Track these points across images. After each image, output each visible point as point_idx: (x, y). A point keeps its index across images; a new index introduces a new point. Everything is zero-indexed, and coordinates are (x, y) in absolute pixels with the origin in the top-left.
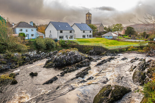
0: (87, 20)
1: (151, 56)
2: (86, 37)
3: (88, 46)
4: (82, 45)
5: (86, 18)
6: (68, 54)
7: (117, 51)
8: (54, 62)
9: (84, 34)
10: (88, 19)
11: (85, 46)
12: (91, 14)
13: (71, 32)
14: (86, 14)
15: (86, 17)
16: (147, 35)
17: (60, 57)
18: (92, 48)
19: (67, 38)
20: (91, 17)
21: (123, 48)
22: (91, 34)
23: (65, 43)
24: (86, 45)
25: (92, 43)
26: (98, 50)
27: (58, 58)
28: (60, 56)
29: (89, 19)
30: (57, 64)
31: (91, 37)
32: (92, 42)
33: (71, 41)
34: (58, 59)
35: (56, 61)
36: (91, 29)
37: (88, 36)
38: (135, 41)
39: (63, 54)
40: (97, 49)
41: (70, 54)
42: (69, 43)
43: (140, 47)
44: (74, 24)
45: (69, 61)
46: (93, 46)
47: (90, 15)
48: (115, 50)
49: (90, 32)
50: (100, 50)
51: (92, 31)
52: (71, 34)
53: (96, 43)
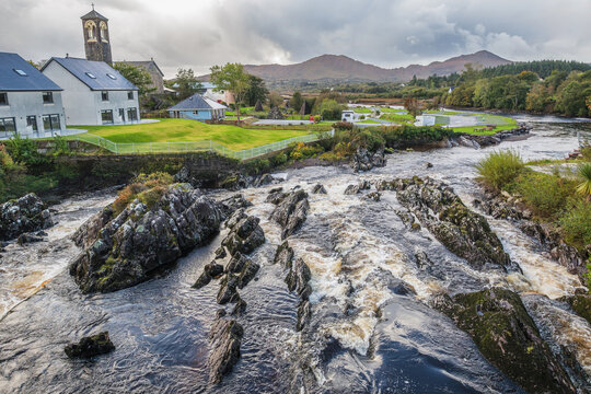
0: (91, 44)
1: (365, 170)
2: (117, 118)
3: (158, 155)
4: (128, 156)
5: (87, 37)
6: (172, 205)
7: (263, 165)
8: (130, 254)
9: (107, 106)
10: (95, 40)
11: (143, 156)
12: (106, 20)
13: (47, 99)
14: (85, 19)
15: (86, 31)
16: (307, 103)
17: (149, 226)
18: (177, 163)
19: (35, 128)
20: (106, 31)
21: (279, 153)
22: (134, 104)
23: (40, 151)
24: (151, 155)
25: (165, 142)
26: (203, 168)
27: (141, 229)
28: (145, 220)
29: (100, 39)
30: (147, 260)
31: (136, 118)
32: (162, 137)
33: (71, 142)
34: (144, 237)
35: (139, 248)
36: (130, 86)
37: (121, 112)
38: (290, 125)
39: (152, 204)
40: (200, 166)
41: (175, 203)
42: (60, 151)
43: (318, 142)
44: (53, 59)
45: (188, 236)
46: (181, 155)
47: (102, 24)
48: (257, 160)
49: (130, 96)
50: (212, 167)
51: (135, 93)
52: (49, 109)
53: (177, 140)
